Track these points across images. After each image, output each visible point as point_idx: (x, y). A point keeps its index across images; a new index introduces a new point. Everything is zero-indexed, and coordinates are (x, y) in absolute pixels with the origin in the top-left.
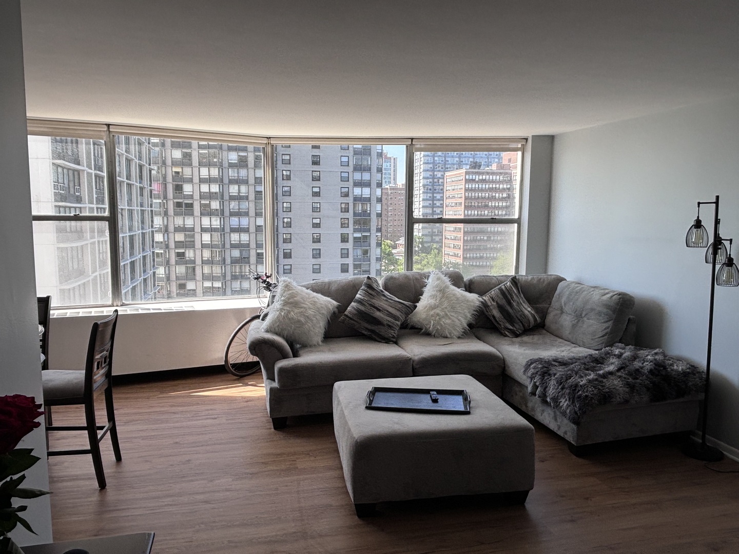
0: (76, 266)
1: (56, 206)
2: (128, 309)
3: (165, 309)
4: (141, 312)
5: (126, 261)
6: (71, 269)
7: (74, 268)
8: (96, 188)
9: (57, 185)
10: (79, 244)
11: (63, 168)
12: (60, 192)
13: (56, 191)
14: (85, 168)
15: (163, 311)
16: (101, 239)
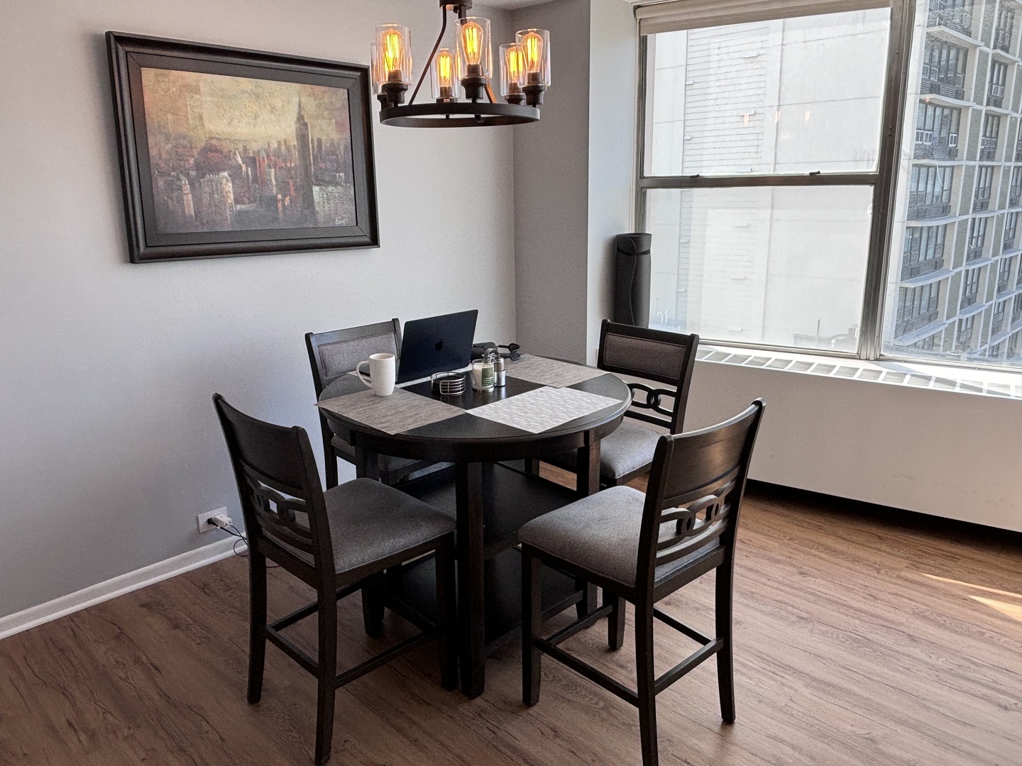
0: (930, 256)
1: (914, 165)
2: (885, 371)
3: (963, 386)
4: (907, 382)
5: (1015, 251)
6: (922, 258)
7: (927, 258)
8: (985, 135)
9: (922, 133)
10: (941, 222)
11: (936, 106)
12: (925, 143)
13: (920, 142)
14: (971, 103)
15: (957, 390)
16: (978, 216)
